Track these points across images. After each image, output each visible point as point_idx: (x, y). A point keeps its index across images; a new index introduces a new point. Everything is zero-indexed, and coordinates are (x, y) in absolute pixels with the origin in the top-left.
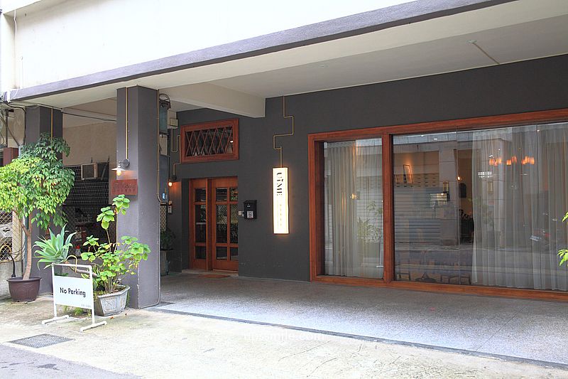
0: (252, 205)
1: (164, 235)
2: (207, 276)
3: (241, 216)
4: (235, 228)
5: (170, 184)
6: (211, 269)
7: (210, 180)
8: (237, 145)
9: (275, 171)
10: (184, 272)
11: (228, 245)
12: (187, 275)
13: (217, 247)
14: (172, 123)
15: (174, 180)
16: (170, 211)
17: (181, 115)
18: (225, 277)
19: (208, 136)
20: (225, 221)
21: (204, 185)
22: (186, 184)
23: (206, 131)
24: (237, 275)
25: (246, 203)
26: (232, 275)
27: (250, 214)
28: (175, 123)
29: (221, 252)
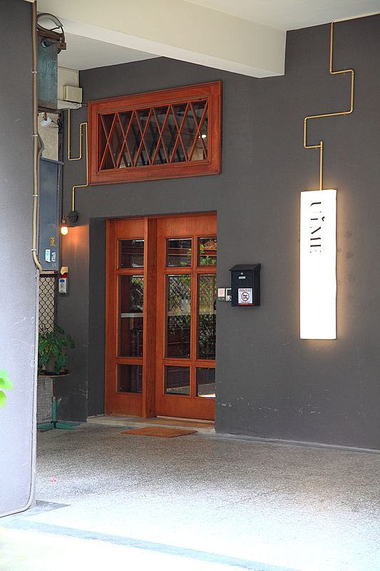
0: (251, 275)
1: (46, 341)
2: (144, 432)
3: (223, 300)
4: (208, 324)
5: (64, 230)
6: (152, 414)
7: (154, 222)
8: (216, 141)
9: (306, 197)
10: (92, 421)
11: (192, 362)
12: (99, 429)
13: (168, 367)
14: (68, 95)
15: (74, 220)
16: (63, 288)
17: (87, 78)
18: (184, 433)
19: (150, 124)
20: (185, 308)
21: (140, 232)
22: (100, 229)
23: (145, 112)
24: (213, 431)
25: (235, 271)
26: (202, 431)
27: (245, 296)
28: (77, 95)
29: (176, 377)
